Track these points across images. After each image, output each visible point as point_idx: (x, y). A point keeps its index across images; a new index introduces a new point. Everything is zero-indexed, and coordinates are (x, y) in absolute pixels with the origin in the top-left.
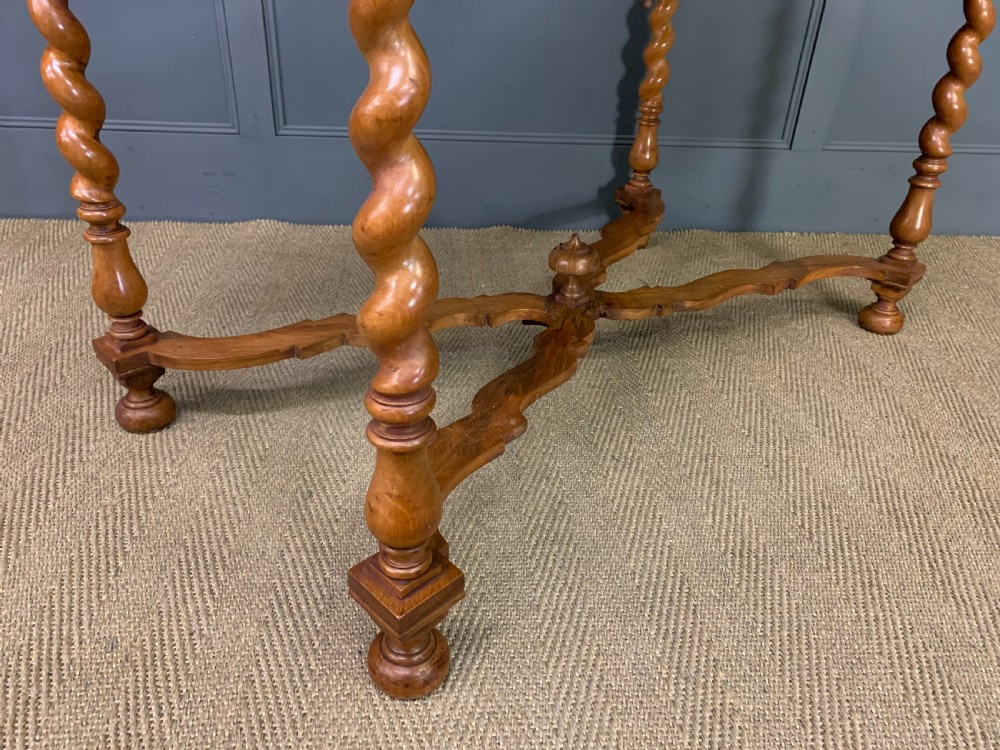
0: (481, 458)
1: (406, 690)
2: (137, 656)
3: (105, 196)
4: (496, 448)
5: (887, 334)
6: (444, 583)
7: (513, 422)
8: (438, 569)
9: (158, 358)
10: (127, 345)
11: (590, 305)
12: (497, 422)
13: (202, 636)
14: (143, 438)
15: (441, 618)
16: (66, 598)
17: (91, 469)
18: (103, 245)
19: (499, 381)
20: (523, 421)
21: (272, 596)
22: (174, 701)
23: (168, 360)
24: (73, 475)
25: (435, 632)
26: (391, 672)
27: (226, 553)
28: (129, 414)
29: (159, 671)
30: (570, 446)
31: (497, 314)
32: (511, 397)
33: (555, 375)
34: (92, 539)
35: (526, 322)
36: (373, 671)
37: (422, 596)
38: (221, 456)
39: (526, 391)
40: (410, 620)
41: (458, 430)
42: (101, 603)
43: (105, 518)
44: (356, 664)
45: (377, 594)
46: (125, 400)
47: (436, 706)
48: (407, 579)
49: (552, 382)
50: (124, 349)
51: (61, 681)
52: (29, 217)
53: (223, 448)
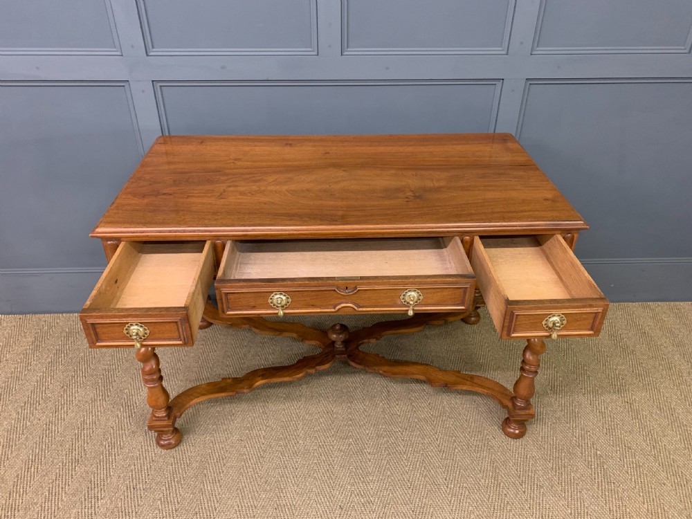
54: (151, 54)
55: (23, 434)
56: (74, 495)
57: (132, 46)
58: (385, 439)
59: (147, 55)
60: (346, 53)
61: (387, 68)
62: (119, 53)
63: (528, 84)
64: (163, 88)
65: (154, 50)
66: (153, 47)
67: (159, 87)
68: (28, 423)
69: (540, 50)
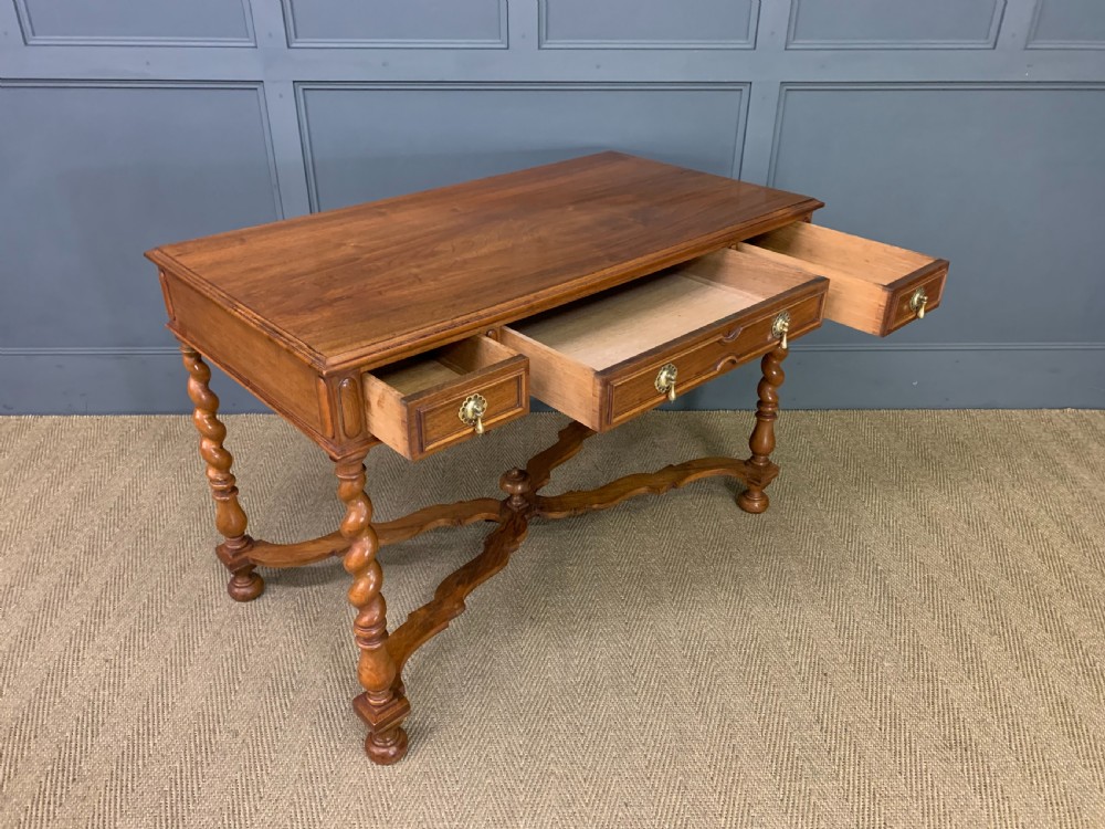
0: (433, 632)
1: (383, 760)
2: (248, 740)
3: (225, 476)
4: (443, 625)
5: (756, 513)
6: (399, 707)
7: (456, 606)
8: (396, 700)
9: (254, 560)
10: (237, 553)
11: (528, 510)
12: (446, 607)
13: (281, 730)
14: (244, 605)
15: (401, 722)
16: (210, 708)
17: (216, 627)
18: (225, 502)
19: (455, 574)
20: (464, 605)
21: (318, 708)
22: (268, 763)
23: (260, 562)
24: (207, 631)
25: (400, 729)
26: (375, 750)
27: (294, 682)
28: (236, 590)
29: (260, 748)
30: (507, 610)
31: (466, 518)
32: (460, 588)
33: (492, 569)
34: (221, 674)
35: (486, 521)
36: (367, 749)
37: (387, 714)
38: (291, 618)
39: (469, 583)
40: (381, 725)
41: (423, 612)
42: (228, 711)
43: (227, 660)
44: (359, 745)
45: (365, 713)
46: (233, 581)
47: (399, 768)
48: (379, 706)
49: (488, 575)
50: (234, 556)
51: (212, 753)
52: (155, 414)
53: (292, 612)
54: (294, 45)
55: (110, 540)
56: (181, 602)
57: (270, 35)
58: (593, 551)
59: (289, 47)
60: (544, 46)
61: (598, 67)
62: (252, 45)
63: (784, 91)
64: (307, 92)
65: (298, 40)
66: (296, 37)
67: (301, 90)
68: (117, 530)
69: (797, 44)
